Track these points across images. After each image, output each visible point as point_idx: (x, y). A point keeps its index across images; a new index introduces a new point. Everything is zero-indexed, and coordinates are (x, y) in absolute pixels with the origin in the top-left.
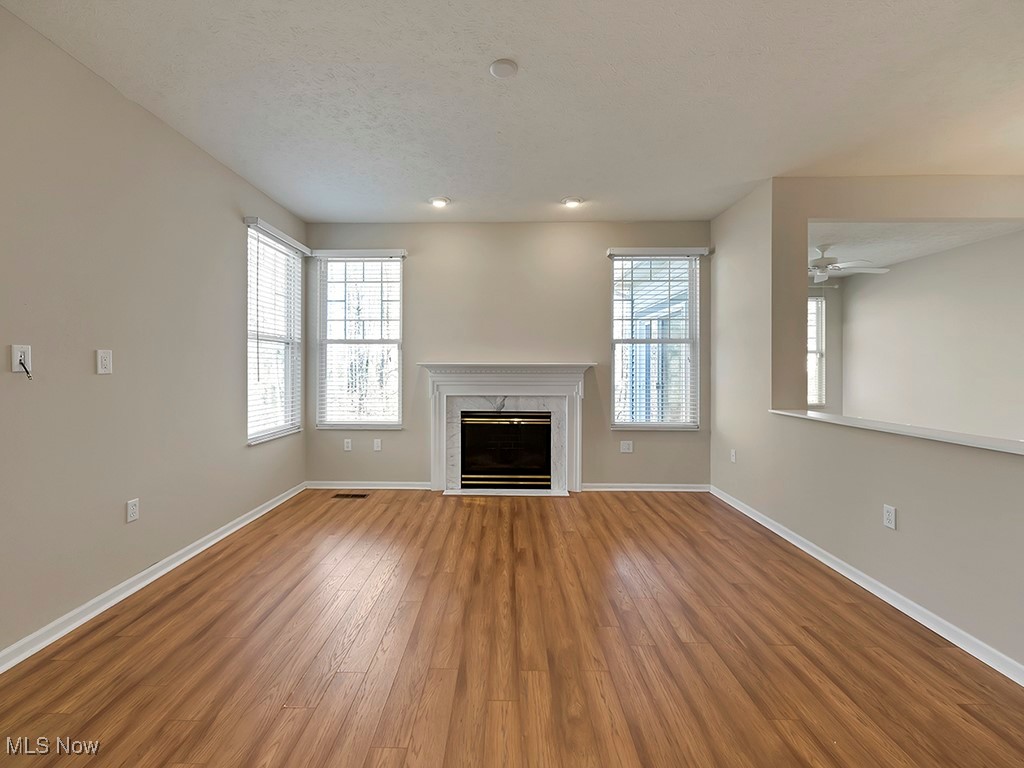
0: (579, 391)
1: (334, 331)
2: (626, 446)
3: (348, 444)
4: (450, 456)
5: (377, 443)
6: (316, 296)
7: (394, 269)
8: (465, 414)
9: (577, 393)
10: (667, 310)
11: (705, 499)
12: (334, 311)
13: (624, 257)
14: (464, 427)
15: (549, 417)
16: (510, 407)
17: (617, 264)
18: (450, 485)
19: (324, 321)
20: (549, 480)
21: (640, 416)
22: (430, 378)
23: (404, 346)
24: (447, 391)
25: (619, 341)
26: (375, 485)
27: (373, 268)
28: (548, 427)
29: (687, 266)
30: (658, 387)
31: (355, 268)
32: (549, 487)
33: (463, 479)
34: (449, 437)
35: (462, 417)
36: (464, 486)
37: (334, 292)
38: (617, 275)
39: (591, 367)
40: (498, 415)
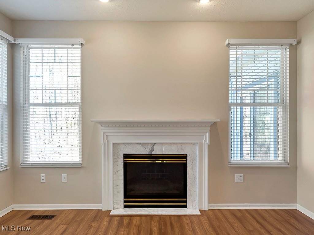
0: (206, 139)
1: (34, 97)
2: (239, 177)
3: (43, 177)
4: (115, 186)
5: (64, 177)
6: (20, 72)
7: (76, 53)
8: (126, 156)
9: (205, 141)
10: (266, 83)
11: (294, 214)
12: (34, 83)
13: (238, 45)
14: (126, 165)
15: (186, 158)
16: (157, 151)
17: (232, 52)
18: (116, 206)
19: (27, 90)
20: (186, 202)
21: (237, 156)
22: (101, 130)
23: (84, 107)
24: (114, 140)
25: (234, 105)
26: (62, 206)
27: (62, 52)
28: (185, 165)
29: (279, 53)
30: (250, 136)
31: (48, 52)
32: (185, 207)
33: (125, 202)
34: (115, 172)
35: (124, 158)
36: (125, 207)
37: (34, 69)
38: (232, 58)
39: (215, 123)
40: (149, 156)
